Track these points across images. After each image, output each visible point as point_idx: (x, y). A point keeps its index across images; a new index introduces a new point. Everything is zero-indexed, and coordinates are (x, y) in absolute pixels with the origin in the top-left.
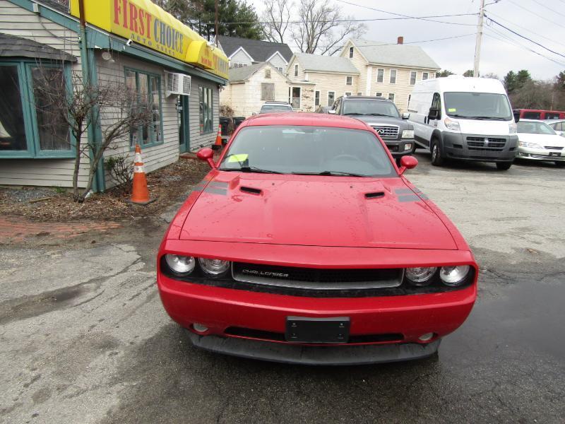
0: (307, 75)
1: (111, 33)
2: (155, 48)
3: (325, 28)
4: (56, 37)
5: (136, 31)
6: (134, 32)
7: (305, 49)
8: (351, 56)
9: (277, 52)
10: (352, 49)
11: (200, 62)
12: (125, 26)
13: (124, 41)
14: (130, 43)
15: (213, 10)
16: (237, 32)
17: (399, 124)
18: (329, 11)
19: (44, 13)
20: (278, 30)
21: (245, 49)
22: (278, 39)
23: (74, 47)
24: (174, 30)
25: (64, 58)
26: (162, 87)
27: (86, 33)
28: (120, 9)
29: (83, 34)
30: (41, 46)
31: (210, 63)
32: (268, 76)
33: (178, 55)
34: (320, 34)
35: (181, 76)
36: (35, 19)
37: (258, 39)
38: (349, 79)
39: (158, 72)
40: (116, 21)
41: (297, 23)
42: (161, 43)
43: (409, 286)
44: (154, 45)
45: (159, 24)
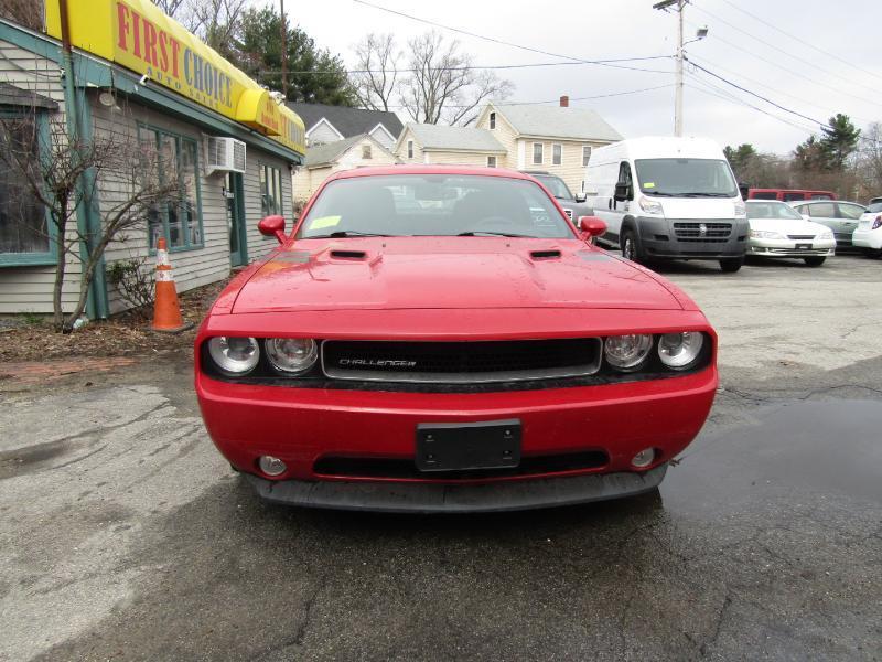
0: (427, 155)
1: (114, 62)
2: (187, 94)
3: (450, 88)
4: (22, 70)
5: (155, 64)
6: (152, 66)
7: (422, 117)
8: (493, 125)
9: (380, 125)
10: (493, 116)
11: (259, 121)
12: (137, 53)
13: (136, 77)
14: (146, 80)
15: (279, 65)
16: (316, 96)
17: (571, 207)
18: (455, 62)
20: (378, 92)
21: (330, 121)
22: (379, 104)
23: (54, 86)
24: (216, 70)
25: (36, 103)
26: (200, 159)
27: (72, 64)
28: (127, 27)
29: (68, 65)
31: (276, 126)
32: (367, 155)
34: (444, 97)
35: (230, 142)
37: (350, 106)
38: (491, 161)
39: (194, 135)
40: (122, 44)
41: (409, 82)
42: (195, 86)
43: (611, 372)
44: (185, 90)
45: (192, 57)
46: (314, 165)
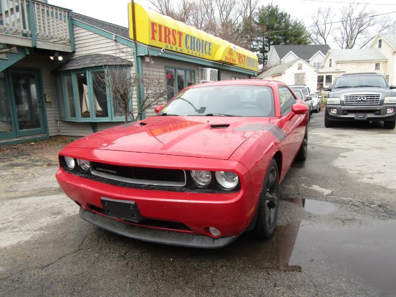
0: (339, 65)
1: (149, 45)
2: (186, 53)
3: (360, 29)
4: (123, 52)
5: (169, 43)
6: (168, 44)
7: (345, 45)
8: (380, 46)
9: (319, 51)
10: (380, 41)
11: (224, 60)
12: (160, 40)
13: (160, 49)
14: (163, 50)
16: (290, 41)
18: (365, 15)
19: (118, 39)
20: (322, 35)
21: (294, 53)
22: (322, 42)
23: (130, 57)
24: (203, 41)
25: (127, 63)
26: (197, 78)
27: (136, 48)
28: (156, 31)
29: (135, 48)
30: (116, 58)
31: (234, 61)
32: (300, 68)
33: (206, 56)
34: (358, 34)
35: (209, 70)
36: (114, 44)
37: (306, 44)
38: (377, 65)
39: (194, 68)
40: (153, 38)
41: (339, 29)
42: (191, 49)
44: (185, 51)
45: (190, 38)
46: (275, 74)
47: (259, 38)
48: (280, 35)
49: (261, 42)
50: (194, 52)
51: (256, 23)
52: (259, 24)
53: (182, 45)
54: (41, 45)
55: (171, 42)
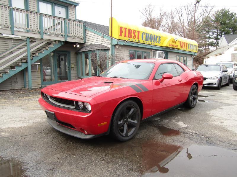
1: (118, 39)
2: (142, 42)
6: (130, 38)
11: (168, 46)
12: (125, 36)
13: (125, 41)
14: (127, 42)
23: (109, 45)
24: (154, 36)
25: (107, 49)
26: (150, 56)
28: (123, 32)
29: (111, 41)
30: (102, 46)
32: (236, 50)
33: (157, 44)
35: (158, 52)
36: (102, 39)
39: (149, 51)
40: (121, 35)
42: (146, 40)
45: (145, 34)
46: (217, 54)
47: (214, 31)
48: (230, 28)
49: (216, 33)
50: (148, 42)
51: (212, 21)
52: (214, 22)
53: (139, 38)
54: (69, 40)
55: (132, 37)
